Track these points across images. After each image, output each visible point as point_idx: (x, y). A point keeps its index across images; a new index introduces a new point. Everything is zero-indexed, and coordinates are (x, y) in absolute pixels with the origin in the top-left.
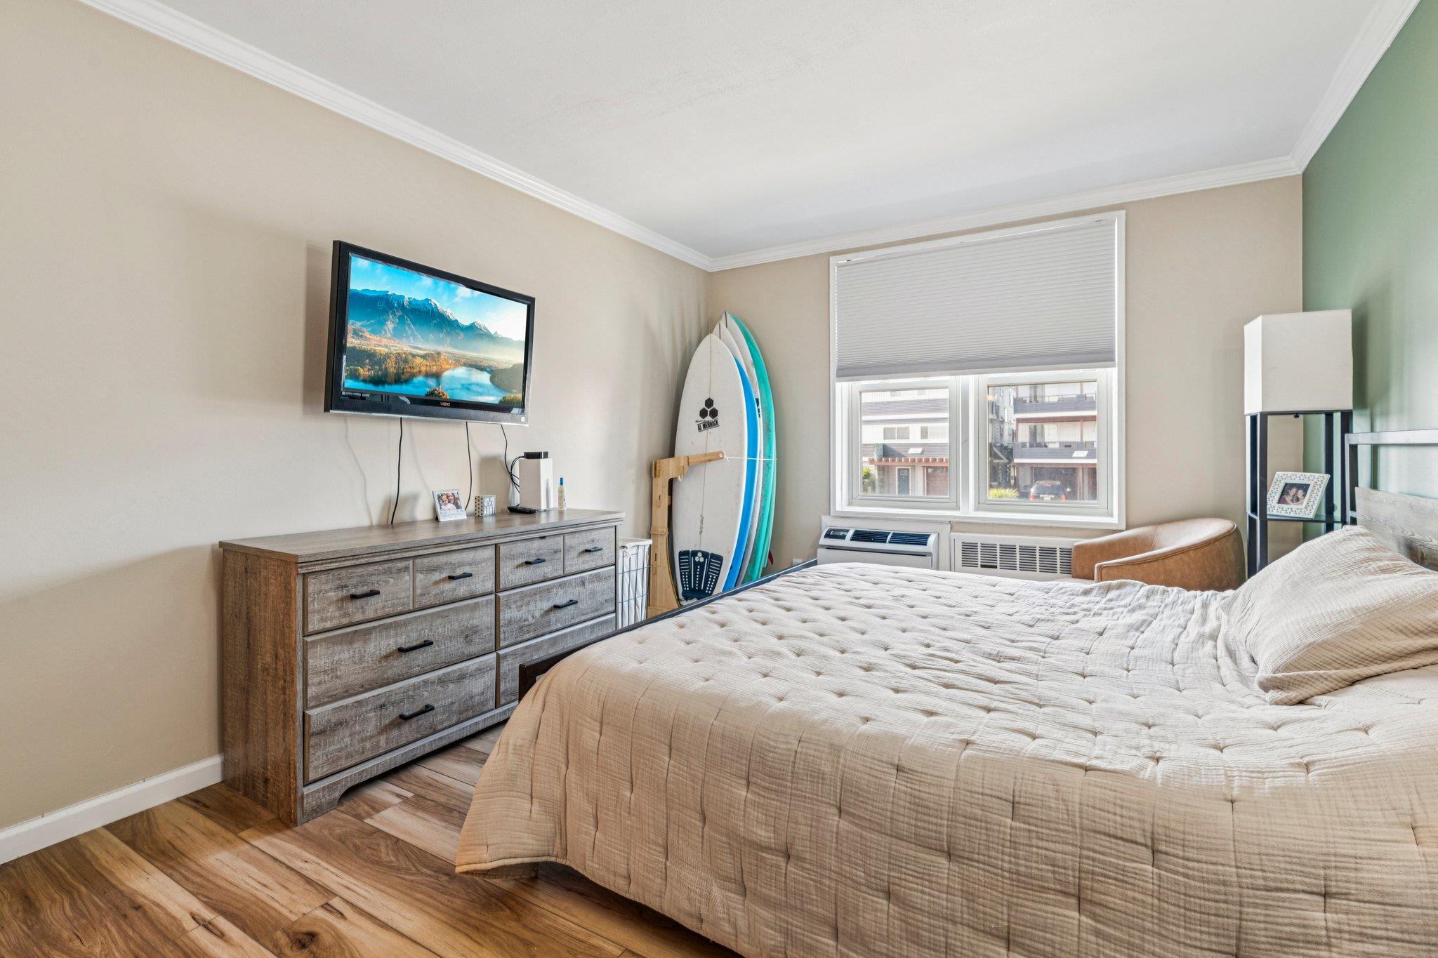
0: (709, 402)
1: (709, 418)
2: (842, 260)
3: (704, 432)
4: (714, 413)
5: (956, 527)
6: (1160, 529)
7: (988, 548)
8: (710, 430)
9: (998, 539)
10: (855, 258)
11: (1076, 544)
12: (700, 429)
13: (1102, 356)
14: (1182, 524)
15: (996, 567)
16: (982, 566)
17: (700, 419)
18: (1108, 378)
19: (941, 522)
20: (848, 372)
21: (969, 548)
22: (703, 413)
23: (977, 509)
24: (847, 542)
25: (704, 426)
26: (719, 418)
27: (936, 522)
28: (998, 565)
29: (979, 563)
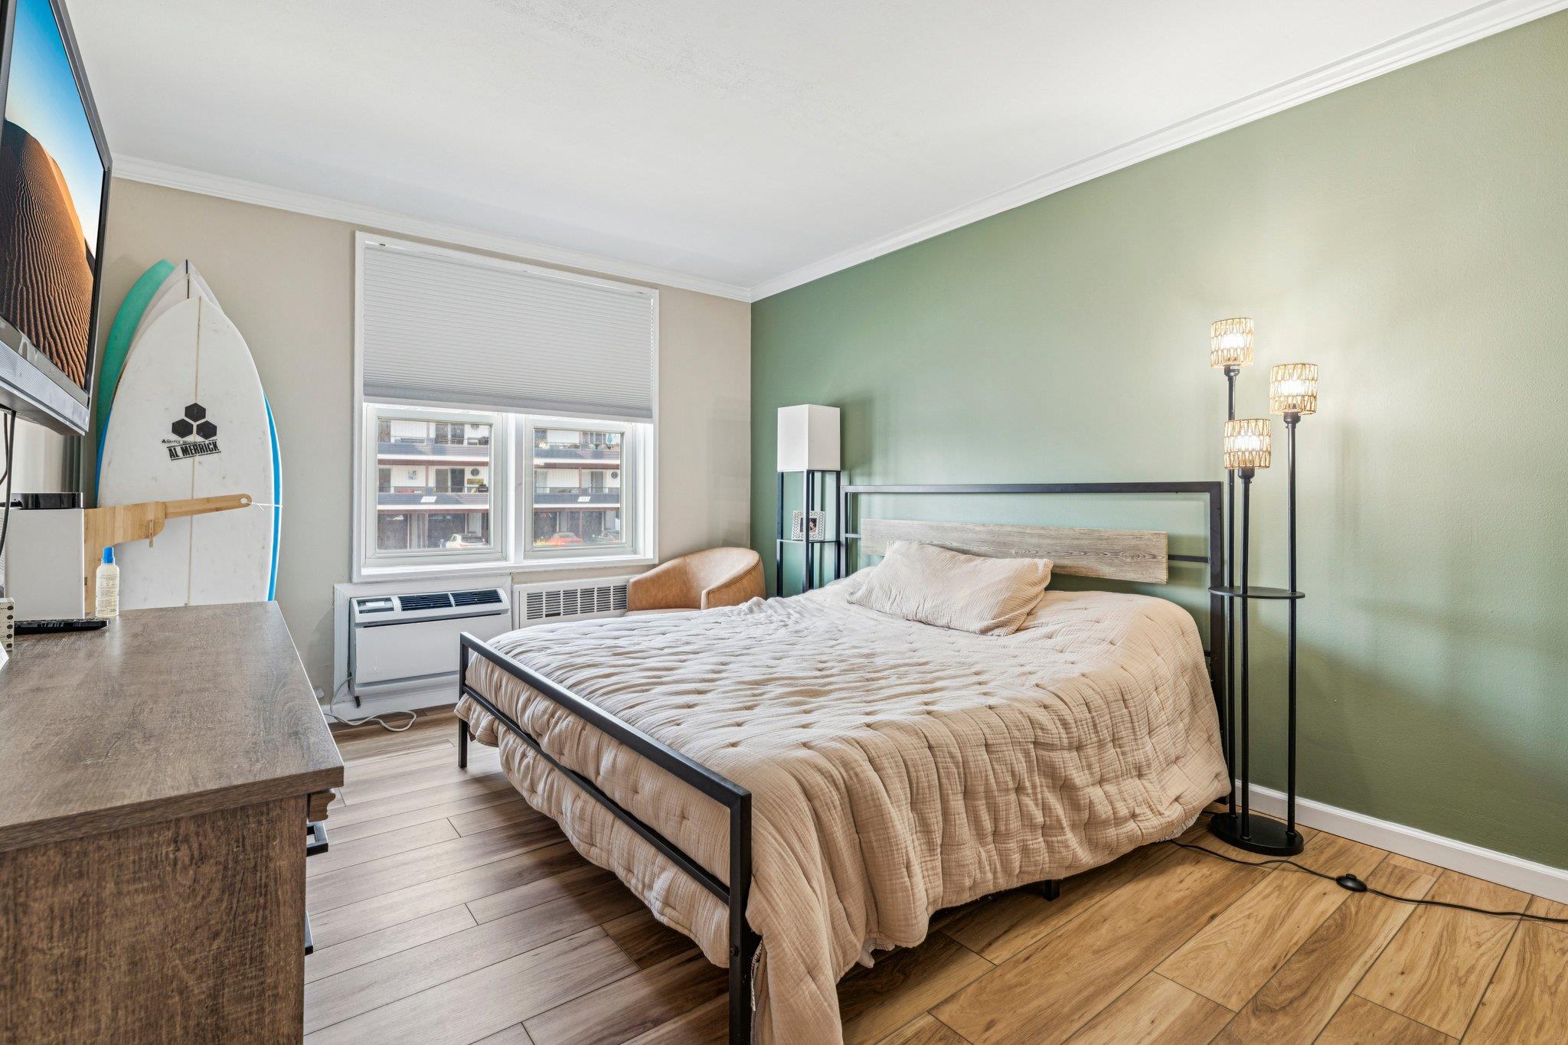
0: (195, 411)
1: (194, 438)
2: (373, 241)
3: (186, 463)
4: (208, 430)
5: (516, 580)
6: (688, 559)
7: (553, 596)
8: (198, 458)
9: (561, 585)
10: (392, 244)
11: (632, 580)
12: (173, 455)
13: (638, 412)
14: (707, 553)
15: (559, 614)
16: (547, 616)
17: (174, 437)
18: (644, 432)
19: (502, 575)
20: (377, 390)
21: (534, 598)
22: (180, 428)
23: (525, 557)
24: (399, 614)
25: (185, 451)
26: (220, 438)
27: (496, 575)
28: (562, 611)
29: (544, 613)
